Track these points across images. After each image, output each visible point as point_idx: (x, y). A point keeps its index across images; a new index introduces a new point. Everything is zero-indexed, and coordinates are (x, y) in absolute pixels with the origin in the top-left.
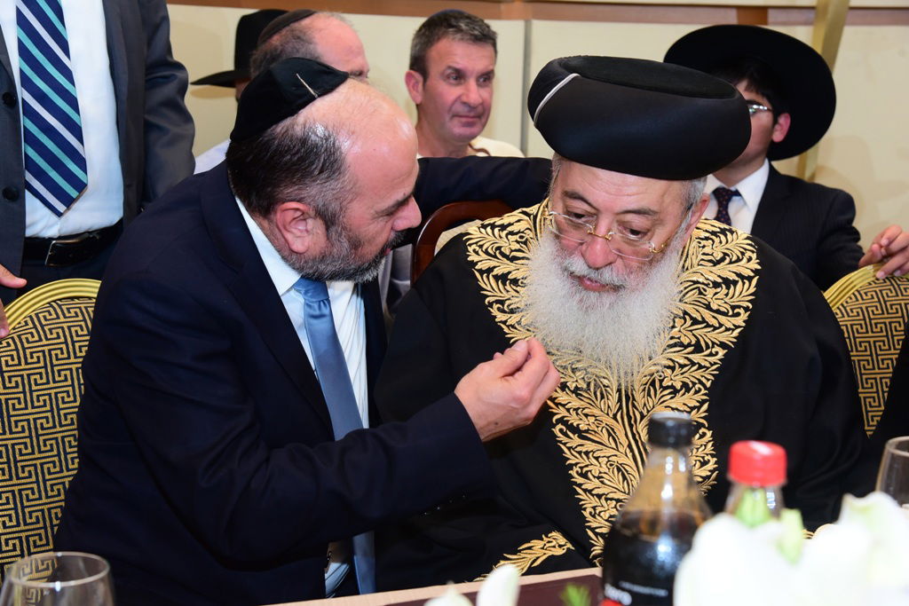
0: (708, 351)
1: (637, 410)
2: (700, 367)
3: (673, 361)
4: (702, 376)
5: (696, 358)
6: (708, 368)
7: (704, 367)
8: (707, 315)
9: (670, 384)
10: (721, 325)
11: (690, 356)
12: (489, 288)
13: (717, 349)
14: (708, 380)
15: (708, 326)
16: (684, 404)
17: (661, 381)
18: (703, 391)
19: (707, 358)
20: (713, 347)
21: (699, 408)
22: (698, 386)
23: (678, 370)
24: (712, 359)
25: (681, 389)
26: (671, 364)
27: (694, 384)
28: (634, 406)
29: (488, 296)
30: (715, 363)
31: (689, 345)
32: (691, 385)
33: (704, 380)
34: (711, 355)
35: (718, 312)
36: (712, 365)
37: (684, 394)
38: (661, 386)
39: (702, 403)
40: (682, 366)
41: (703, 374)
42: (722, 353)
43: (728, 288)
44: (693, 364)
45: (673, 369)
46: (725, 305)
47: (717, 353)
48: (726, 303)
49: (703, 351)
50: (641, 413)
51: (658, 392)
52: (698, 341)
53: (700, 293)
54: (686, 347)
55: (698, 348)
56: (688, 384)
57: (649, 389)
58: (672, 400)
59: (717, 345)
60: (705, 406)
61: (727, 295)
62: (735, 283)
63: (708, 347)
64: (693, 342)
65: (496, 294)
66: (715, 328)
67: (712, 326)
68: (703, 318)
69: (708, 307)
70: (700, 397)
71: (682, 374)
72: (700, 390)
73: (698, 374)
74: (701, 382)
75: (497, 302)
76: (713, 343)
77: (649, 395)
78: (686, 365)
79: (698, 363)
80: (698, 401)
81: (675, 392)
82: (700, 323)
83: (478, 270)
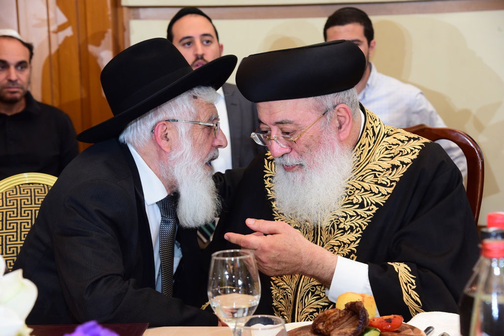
0: (368, 208)
2: (362, 217)
3: (346, 213)
4: (362, 223)
5: (359, 211)
6: (365, 218)
7: (364, 217)
8: (374, 187)
9: (342, 227)
10: (379, 192)
11: (356, 210)
12: (270, 170)
13: (373, 207)
14: (365, 225)
15: (372, 192)
16: (348, 239)
17: (338, 225)
18: (361, 232)
19: (365, 212)
20: (371, 205)
21: (355, 241)
22: (359, 229)
23: (349, 219)
24: (369, 213)
25: (348, 230)
26: (345, 215)
27: (357, 227)
28: (321, 239)
30: (370, 215)
31: (357, 204)
32: (355, 228)
33: (363, 226)
34: (369, 210)
35: (381, 184)
36: (368, 216)
37: (349, 233)
38: (338, 228)
39: (357, 239)
40: (351, 216)
42: (375, 209)
43: (393, 170)
44: (358, 215)
45: (346, 218)
47: (372, 209)
48: (388, 179)
49: (364, 208)
50: (323, 243)
51: (336, 231)
52: (363, 201)
53: (375, 176)
54: (354, 205)
55: (362, 206)
56: (353, 227)
57: (331, 230)
58: (341, 237)
59: (374, 205)
60: (358, 241)
62: (398, 167)
63: (368, 205)
64: (360, 202)
65: (272, 173)
66: (376, 194)
67: (374, 193)
68: (370, 189)
69: (376, 183)
70: (358, 235)
71: (351, 221)
72: (359, 231)
73: (360, 222)
74: (361, 227)
75: (270, 177)
76: (372, 203)
77: (330, 233)
78: (354, 216)
79: (360, 215)
81: (344, 231)
82: (368, 191)
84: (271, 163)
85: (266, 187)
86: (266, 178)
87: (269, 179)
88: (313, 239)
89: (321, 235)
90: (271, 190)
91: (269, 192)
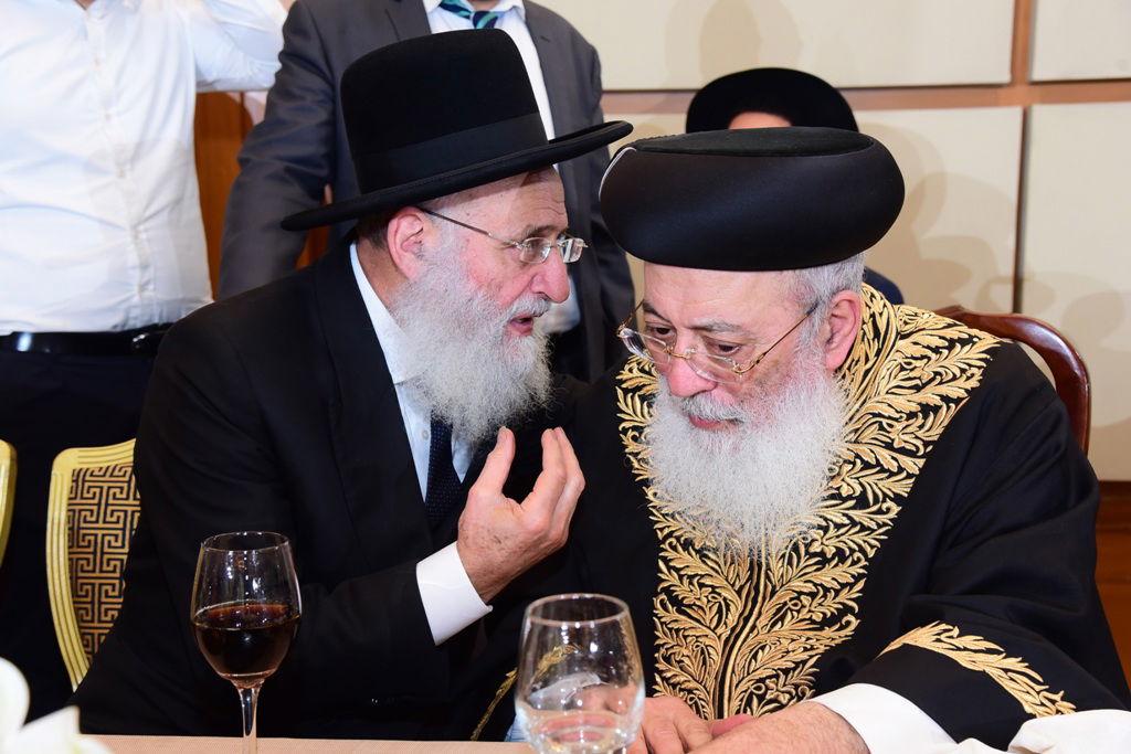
0: (875, 508)
1: (771, 582)
2: (864, 528)
3: (826, 519)
4: (865, 541)
5: (857, 515)
6: (874, 531)
7: (869, 528)
8: (885, 456)
9: (818, 550)
10: (901, 470)
11: (851, 513)
12: (631, 412)
13: (889, 503)
14: (872, 547)
15: (883, 470)
16: (833, 579)
17: (807, 546)
18: (863, 563)
19: (872, 516)
20: (884, 501)
21: (852, 586)
22: (857, 555)
23: (832, 532)
24: (881, 518)
25: (833, 558)
26: (824, 524)
27: (852, 551)
28: (767, 577)
29: (625, 420)
30: (885, 524)
31: (850, 497)
32: (848, 553)
33: (868, 549)
34: (880, 512)
35: (903, 451)
36: (879, 526)
37: (836, 565)
38: (807, 552)
39: (857, 578)
40: (838, 526)
41: (866, 538)
42: (896, 509)
43: (926, 417)
44: (854, 523)
45: (826, 530)
46: (915, 441)
47: (888, 509)
48: (917, 437)
49: (869, 507)
50: (774, 587)
51: (803, 560)
52: (864, 492)
53: (881, 428)
54: (845, 500)
55: (862, 502)
56: (843, 551)
57: (790, 557)
58: (818, 573)
59: (891, 499)
60: (861, 585)
61: (921, 427)
62: (936, 409)
63: (876, 500)
64: (857, 494)
65: (636, 419)
66: (892, 474)
67: (888, 470)
68: (877, 460)
69: (889, 446)
70: (857, 570)
71: (838, 537)
72: (859, 560)
73: (859, 538)
74: (862, 550)
75: (634, 428)
76: (885, 495)
77: (790, 563)
78: (844, 525)
79: (860, 523)
80: (853, 576)
81: (824, 561)
82: (873, 467)
83: (623, 389)
84: (632, 398)
85: (627, 450)
86: (625, 431)
87: (630, 433)
88: (750, 578)
89: (768, 568)
90: (639, 461)
91: (636, 465)
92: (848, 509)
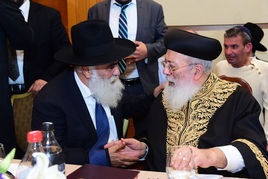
0: (212, 109)
2: (209, 113)
3: (202, 111)
5: (208, 110)
6: (211, 113)
8: (215, 100)
9: (200, 117)
10: (218, 102)
14: (211, 116)
15: (214, 102)
16: (202, 122)
17: (197, 116)
18: (209, 119)
20: (214, 107)
21: (206, 123)
23: (203, 114)
25: (202, 118)
28: (189, 122)
30: (214, 112)
32: (206, 117)
33: (210, 117)
34: (213, 110)
35: (219, 99)
37: (203, 120)
38: (197, 118)
39: (207, 122)
40: (204, 113)
42: (216, 109)
43: (224, 94)
44: (207, 112)
45: (201, 113)
46: (221, 98)
50: (190, 124)
51: (196, 119)
53: (215, 95)
54: (206, 107)
55: (209, 108)
56: (205, 117)
57: (194, 118)
58: (199, 121)
60: (208, 123)
61: (223, 96)
62: (227, 93)
63: (212, 107)
64: (209, 106)
66: (216, 103)
68: (213, 101)
69: (216, 98)
70: (207, 120)
73: (208, 115)
74: (208, 117)
77: (193, 120)
81: (200, 119)
88: (185, 123)
89: (189, 121)
92: (206, 109)
